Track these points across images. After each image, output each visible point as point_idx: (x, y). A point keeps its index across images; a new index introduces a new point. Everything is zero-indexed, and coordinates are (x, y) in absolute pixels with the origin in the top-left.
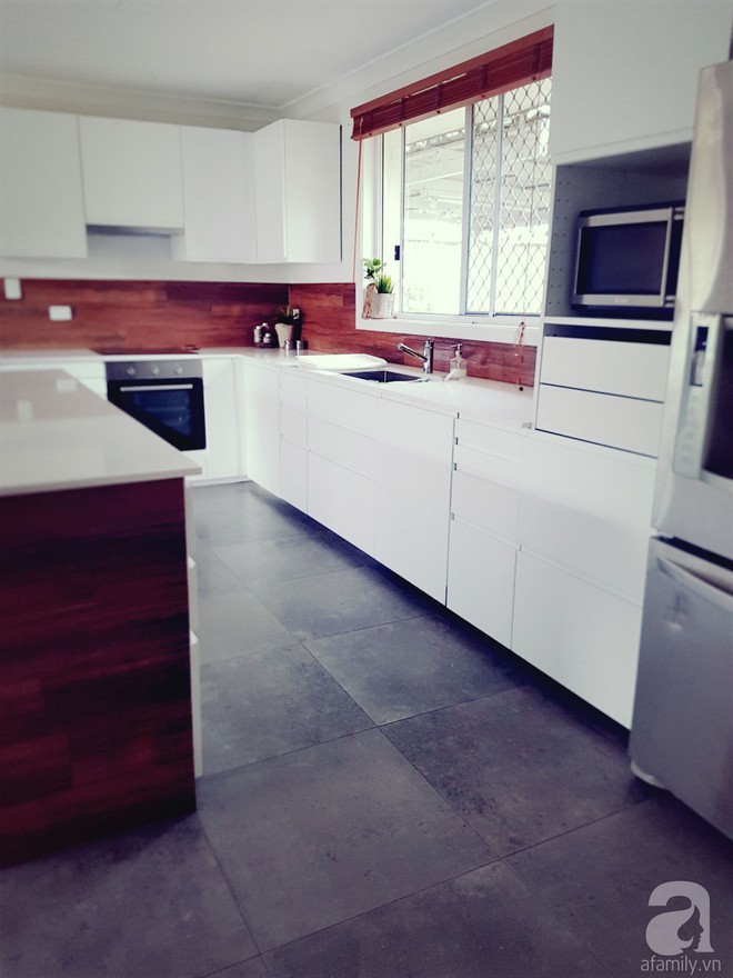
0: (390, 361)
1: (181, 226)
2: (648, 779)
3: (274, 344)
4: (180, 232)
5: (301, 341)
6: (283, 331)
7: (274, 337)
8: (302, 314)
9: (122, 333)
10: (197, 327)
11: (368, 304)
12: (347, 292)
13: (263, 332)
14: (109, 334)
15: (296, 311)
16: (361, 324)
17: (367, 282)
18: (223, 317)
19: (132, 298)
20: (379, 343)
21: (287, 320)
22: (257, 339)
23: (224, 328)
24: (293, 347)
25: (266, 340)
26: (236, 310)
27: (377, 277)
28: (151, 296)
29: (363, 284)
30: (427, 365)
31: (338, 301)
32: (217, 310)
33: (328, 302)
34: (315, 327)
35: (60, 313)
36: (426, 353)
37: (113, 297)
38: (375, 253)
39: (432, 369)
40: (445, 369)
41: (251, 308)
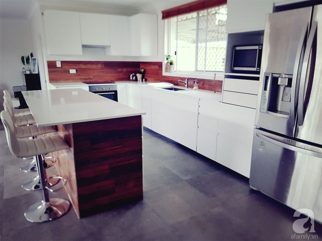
0: (174, 85)
1: (109, 45)
2: (254, 188)
3: (136, 80)
4: (109, 47)
5: (145, 79)
6: (139, 76)
7: (136, 78)
8: (145, 71)
9: (91, 77)
10: (113, 75)
11: (166, 68)
12: (160, 65)
13: (133, 76)
14: (88, 78)
15: (143, 70)
16: (164, 74)
17: (166, 61)
18: (122, 72)
19: (94, 67)
20: (170, 79)
21: (140, 73)
22: (131, 79)
23: (121, 76)
24: (142, 81)
25: (134, 79)
26: (125, 70)
27: (169, 60)
28: (100, 66)
29: (165, 62)
30: (186, 86)
31: (157, 67)
32: (119, 70)
33: (153, 67)
34: (149, 75)
35: (73, 71)
36: (186, 82)
37: (89, 66)
38: (168, 53)
39: (188, 87)
40: (192, 87)
41: (129, 69)
